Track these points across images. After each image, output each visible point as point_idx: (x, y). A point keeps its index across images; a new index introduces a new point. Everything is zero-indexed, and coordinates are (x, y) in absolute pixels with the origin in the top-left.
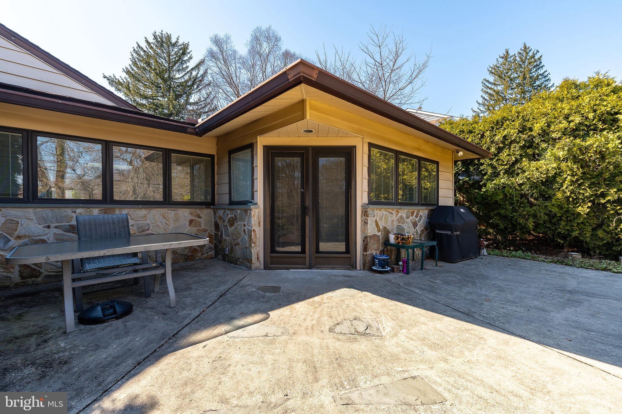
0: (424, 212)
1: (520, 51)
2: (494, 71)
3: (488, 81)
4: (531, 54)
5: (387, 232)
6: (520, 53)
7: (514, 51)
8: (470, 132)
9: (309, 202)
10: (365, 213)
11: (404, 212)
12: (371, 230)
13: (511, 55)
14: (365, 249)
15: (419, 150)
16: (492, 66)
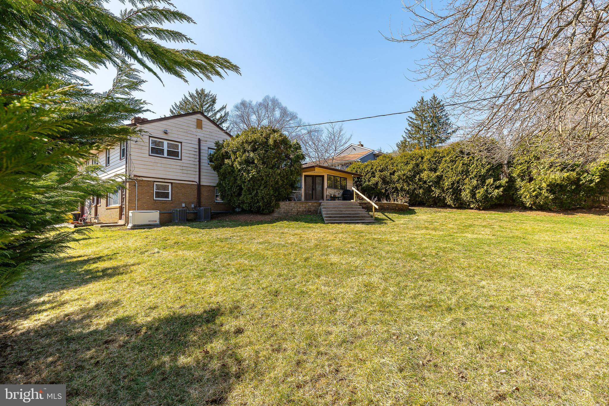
0: (342, 191)
1: (431, 99)
2: (415, 111)
3: (411, 118)
4: (437, 102)
5: (331, 194)
6: (431, 100)
7: (428, 98)
8: (359, 168)
9: (314, 188)
10: (326, 190)
11: (335, 191)
12: (328, 193)
13: (425, 101)
14: (326, 198)
15: (340, 175)
16: (414, 107)
